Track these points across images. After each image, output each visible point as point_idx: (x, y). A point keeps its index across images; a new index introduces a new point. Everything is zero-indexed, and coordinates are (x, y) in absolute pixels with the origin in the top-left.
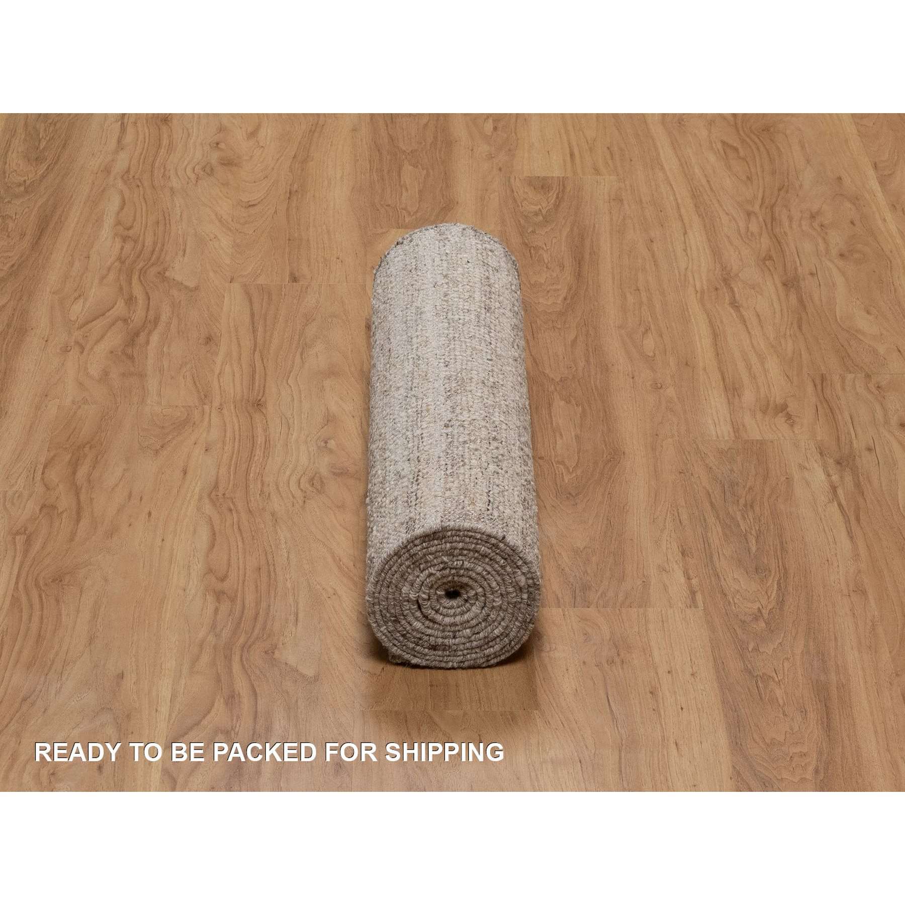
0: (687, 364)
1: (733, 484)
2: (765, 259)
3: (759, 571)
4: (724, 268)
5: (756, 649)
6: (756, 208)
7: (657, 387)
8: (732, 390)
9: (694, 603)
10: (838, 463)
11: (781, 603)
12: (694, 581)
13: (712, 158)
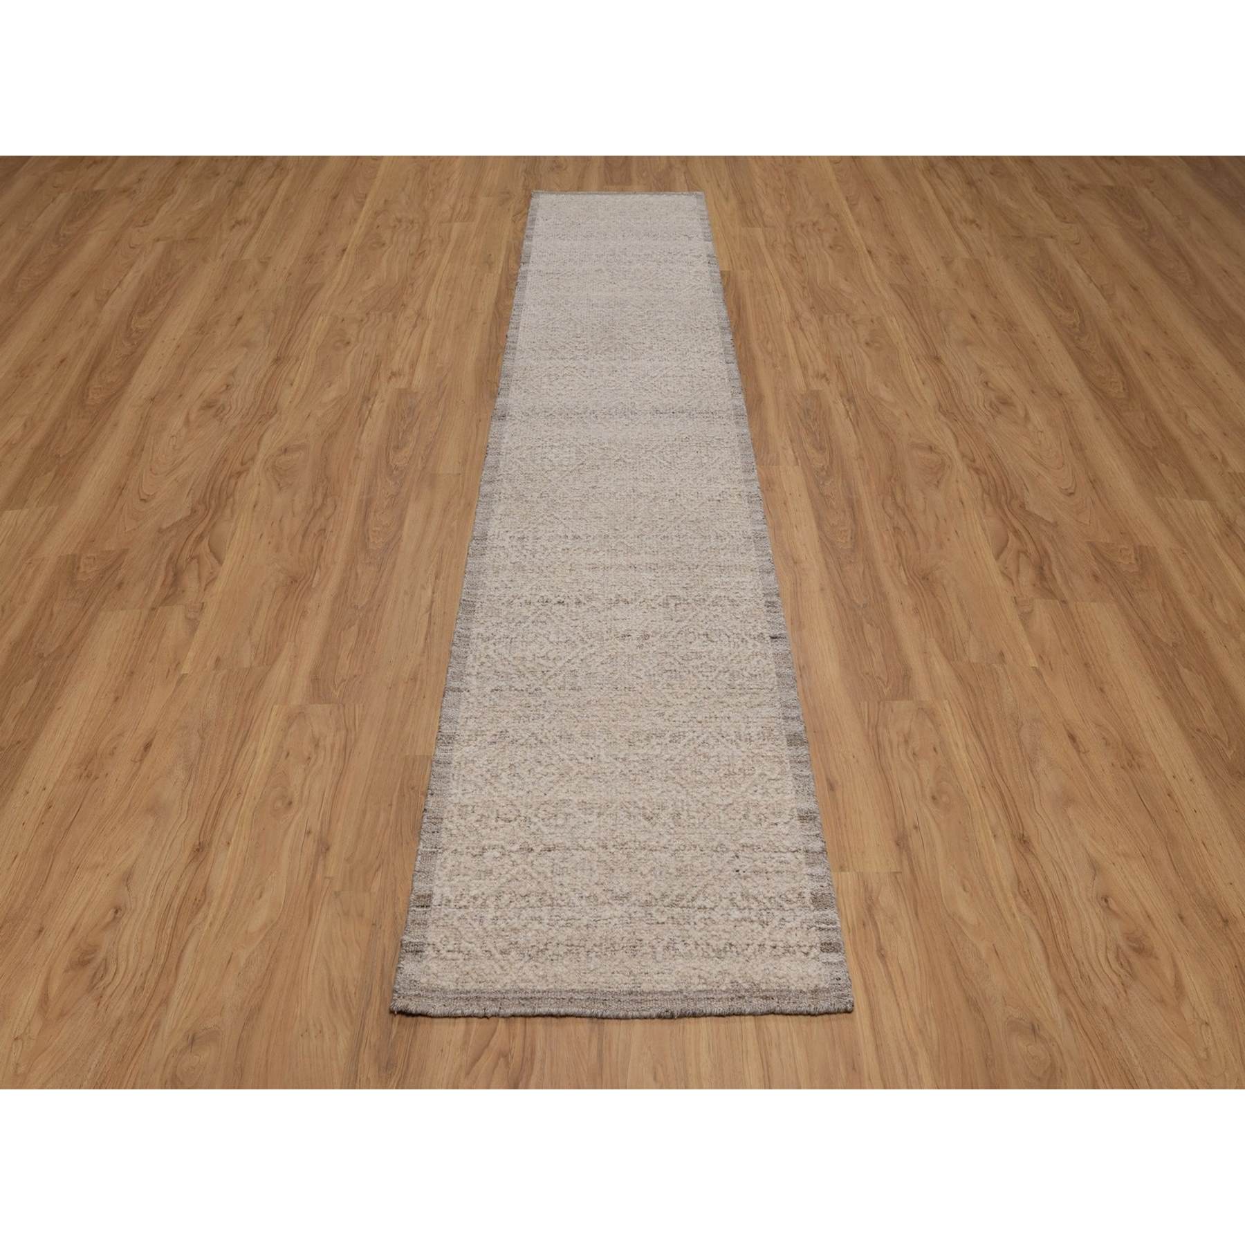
0: (785, 356)
1: (808, 410)
2: (811, 308)
3: (821, 449)
4: (795, 312)
5: (823, 484)
6: (806, 285)
7: (774, 366)
8: (804, 367)
9: (797, 464)
10: (848, 400)
11: (831, 463)
12: (797, 454)
13: (787, 262)
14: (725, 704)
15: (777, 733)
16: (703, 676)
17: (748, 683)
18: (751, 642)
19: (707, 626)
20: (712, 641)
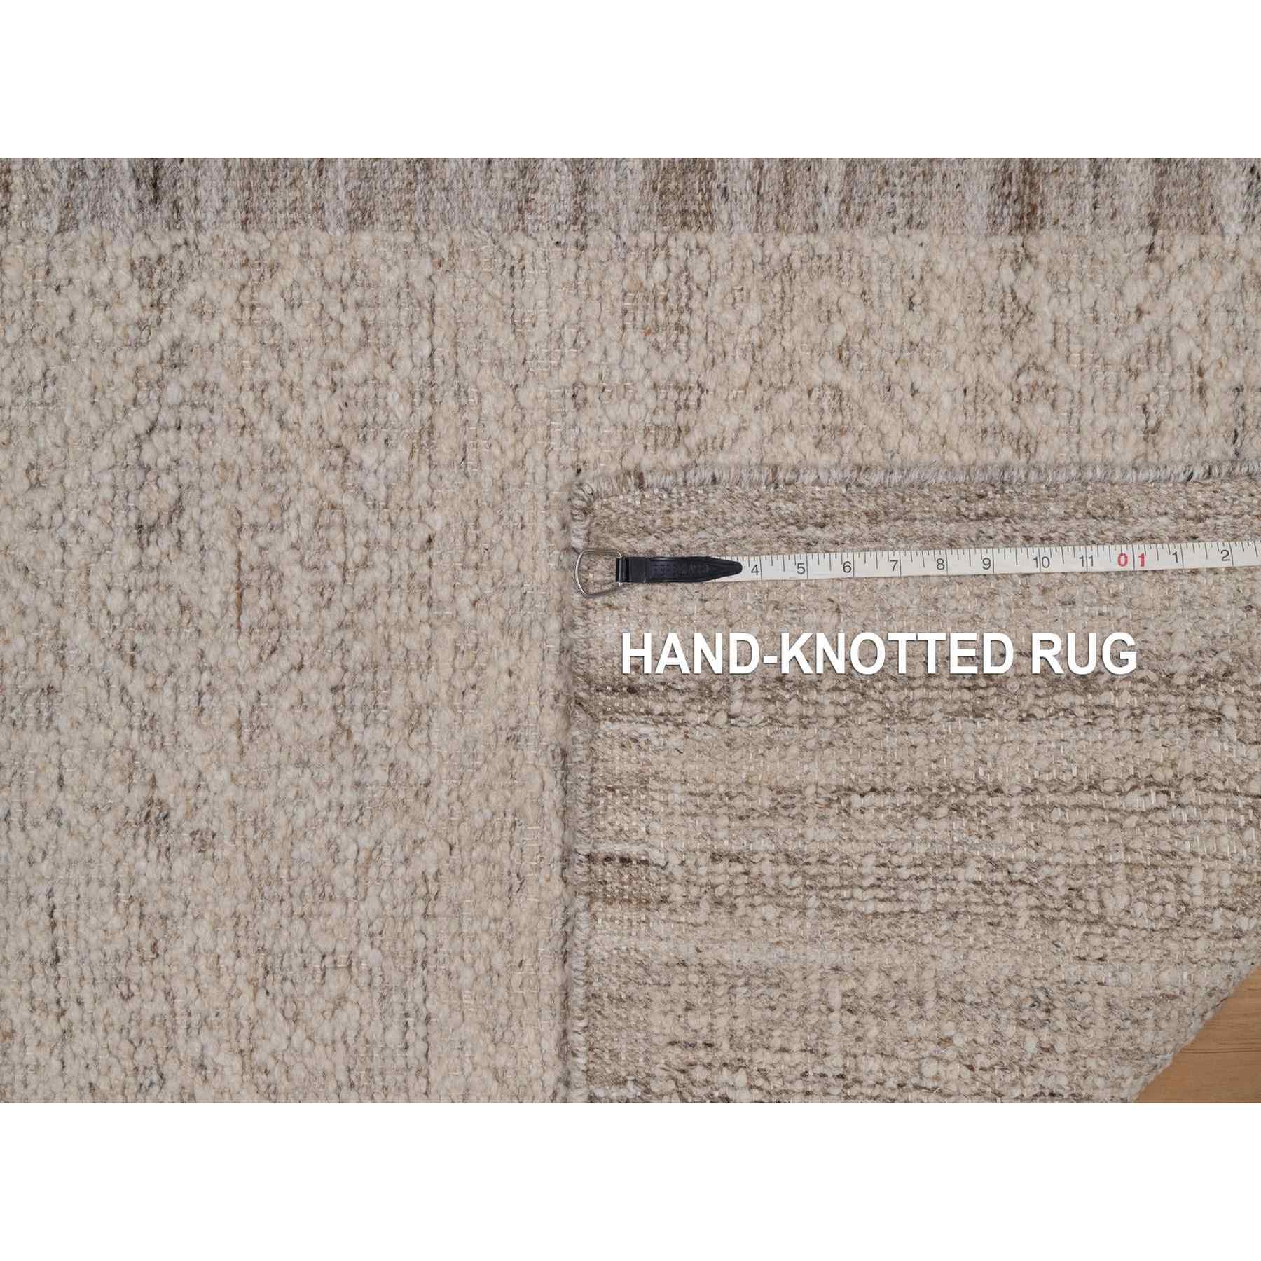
14: (514, 478)
15: (659, 267)
16: (365, 565)
17: (405, 365)
18: (179, 323)
19: (92, 524)
20: (178, 508)
